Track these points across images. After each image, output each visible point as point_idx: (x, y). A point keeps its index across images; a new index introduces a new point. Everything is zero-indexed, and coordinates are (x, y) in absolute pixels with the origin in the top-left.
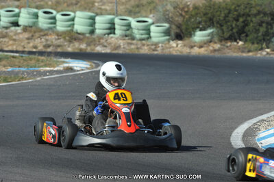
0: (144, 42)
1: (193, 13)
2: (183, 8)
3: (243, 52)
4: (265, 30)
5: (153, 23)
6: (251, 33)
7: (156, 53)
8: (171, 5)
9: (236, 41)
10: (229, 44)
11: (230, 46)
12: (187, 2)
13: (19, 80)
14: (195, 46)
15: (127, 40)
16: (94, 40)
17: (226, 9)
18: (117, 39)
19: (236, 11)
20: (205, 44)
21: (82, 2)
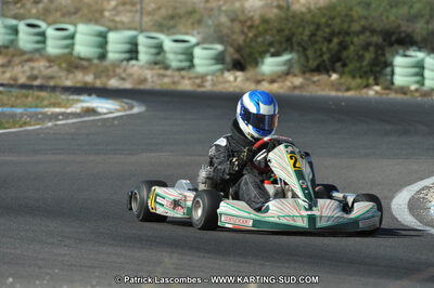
0: (183, 73)
1: (261, 29)
2: (245, 22)
3: (338, 90)
4: (373, 56)
5: (197, 44)
6: (351, 62)
7: (203, 89)
8: (227, 16)
9: (326, 72)
10: (316, 78)
11: (319, 81)
12: (251, 14)
14: (263, 80)
15: (158, 70)
16: (106, 69)
17: (313, 23)
18: (141, 67)
19: (329, 26)
20: (280, 77)
21: (85, 11)
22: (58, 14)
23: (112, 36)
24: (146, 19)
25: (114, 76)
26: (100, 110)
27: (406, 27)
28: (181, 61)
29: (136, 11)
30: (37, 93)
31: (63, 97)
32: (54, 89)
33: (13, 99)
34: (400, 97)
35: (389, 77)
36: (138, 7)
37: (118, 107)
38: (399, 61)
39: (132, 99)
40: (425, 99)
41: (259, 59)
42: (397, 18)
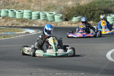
0: (52, 22)
1: (72, 10)
2: (68, 8)
5: (56, 14)
6: (96, 18)
7: (57, 26)
8: (63, 7)
9: (89, 21)
12: (69, 6)
14: (73, 23)
15: (45, 21)
16: (32, 22)
17: (86, 8)
18: (41, 21)
21: (26, 6)
22: (19, 7)
23: (33, 13)
24: (42, 8)
25: (33, 24)
26: (30, 32)
27: (110, 8)
28: (51, 19)
29: (39, 6)
30: (13, 28)
31: (20, 29)
32: (18, 27)
33: (7, 30)
36: (40, 5)
37: (35, 32)
38: (108, 17)
39: (39, 29)
41: (72, 18)
42: (108, 6)
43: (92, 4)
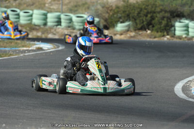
1: (116, 11)
2: (109, 8)
3: (150, 38)
4: (166, 22)
6: (156, 25)
8: (101, 5)
9: (145, 30)
10: (140, 33)
11: (142, 34)
12: (111, 4)
13: (9, 56)
14: (117, 34)
15: (70, 30)
16: (47, 30)
17: (139, 8)
18: (62, 29)
19: (146, 9)
21: (37, 4)
22: (25, 5)
23: (49, 15)
24: (64, 7)
25: (50, 33)
26: (44, 48)
27: (180, 9)
28: (80, 26)
29: (60, 4)
30: (16, 41)
31: (28, 43)
32: (23, 39)
33: (5, 44)
34: (178, 40)
35: (173, 32)
36: (61, 2)
37: (52, 47)
38: (177, 24)
39: (58, 43)
40: (189, 41)
41: (115, 25)
42: (176, 5)
43: (150, 1)
